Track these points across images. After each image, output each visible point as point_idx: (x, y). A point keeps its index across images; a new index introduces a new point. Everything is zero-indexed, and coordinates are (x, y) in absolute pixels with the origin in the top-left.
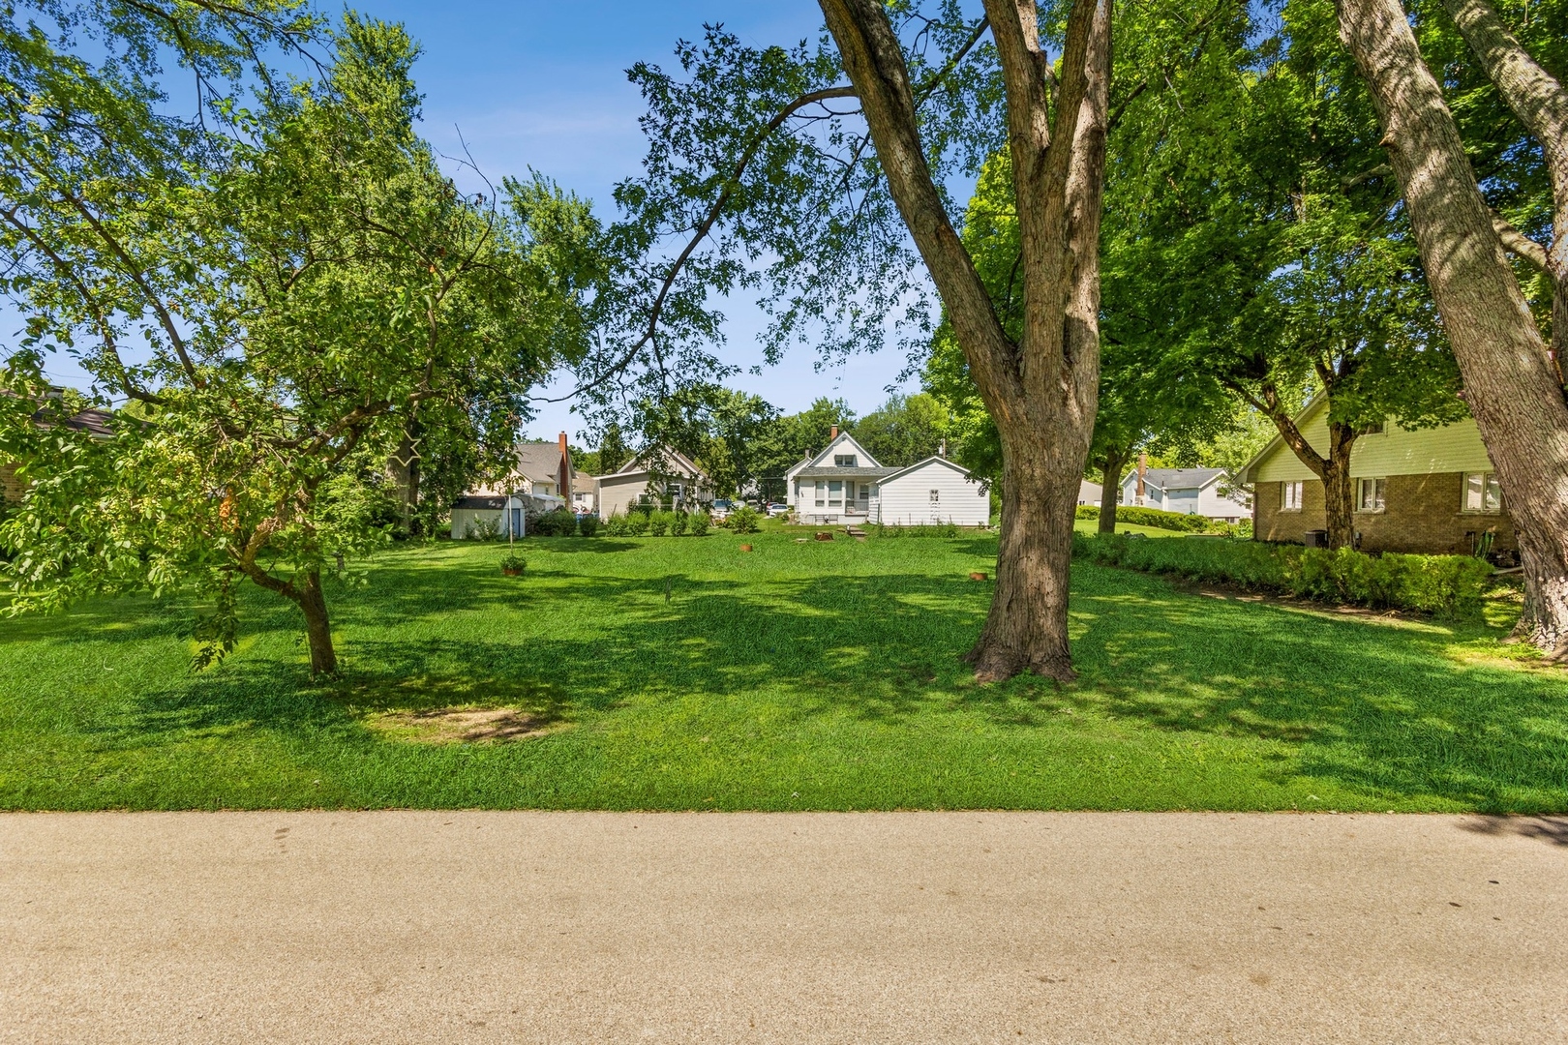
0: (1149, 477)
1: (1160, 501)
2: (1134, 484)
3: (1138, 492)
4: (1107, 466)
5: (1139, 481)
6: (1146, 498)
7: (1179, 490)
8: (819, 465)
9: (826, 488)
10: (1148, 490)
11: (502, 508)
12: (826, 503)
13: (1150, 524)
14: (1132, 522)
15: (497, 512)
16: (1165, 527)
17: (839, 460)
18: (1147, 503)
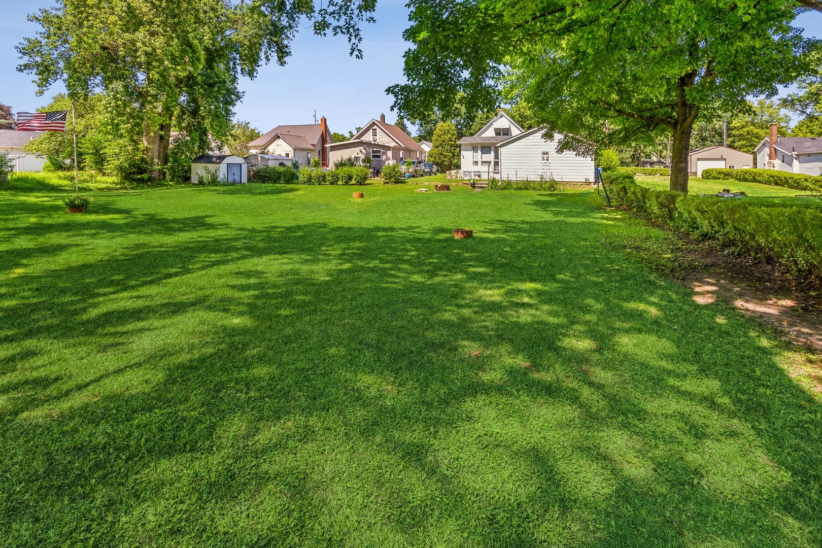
0: (781, 144)
1: (791, 165)
2: (767, 150)
3: (770, 157)
4: (676, 123)
5: (770, 148)
6: (777, 162)
7: (809, 155)
8: (483, 136)
9: (479, 152)
10: (779, 155)
11: (220, 163)
12: (480, 163)
13: (777, 184)
14: (759, 182)
15: (216, 165)
16: (791, 187)
17: (498, 132)
18: (778, 166)
